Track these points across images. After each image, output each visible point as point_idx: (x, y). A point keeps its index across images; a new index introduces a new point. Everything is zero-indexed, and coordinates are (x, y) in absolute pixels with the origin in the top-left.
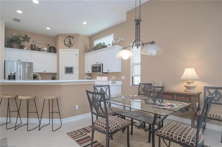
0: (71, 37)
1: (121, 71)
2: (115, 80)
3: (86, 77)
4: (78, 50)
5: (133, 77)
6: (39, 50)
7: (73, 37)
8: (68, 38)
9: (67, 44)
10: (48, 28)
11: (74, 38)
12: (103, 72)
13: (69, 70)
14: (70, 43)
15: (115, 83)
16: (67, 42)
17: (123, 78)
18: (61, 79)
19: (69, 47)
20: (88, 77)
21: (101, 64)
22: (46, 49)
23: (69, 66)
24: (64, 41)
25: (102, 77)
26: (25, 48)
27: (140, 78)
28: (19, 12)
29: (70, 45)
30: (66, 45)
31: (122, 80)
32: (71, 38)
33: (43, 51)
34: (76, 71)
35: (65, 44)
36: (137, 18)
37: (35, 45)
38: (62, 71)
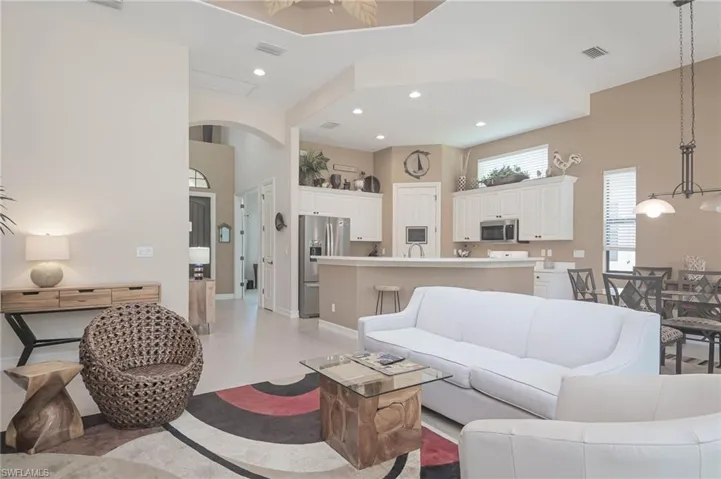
0: (422, 152)
1: (571, 238)
2: (554, 259)
3: (455, 253)
4: (439, 184)
5: (608, 252)
6: (347, 186)
7: (427, 154)
8: (415, 156)
9: (411, 171)
10: (381, 137)
11: (429, 156)
12: (518, 241)
13: (417, 235)
14: (420, 168)
15: (553, 268)
16: (412, 167)
17: (579, 254)
18: (397, 255)
19: (418, 177)
20: (460, 251)
21: (513, 221)
22: (361, 183)
23: (417, 223)
24: (405, 164)
25: (507, 253)
26: (324, 185)
27: (633, 254)
28: (358, 111)
29: (418, 173)
30: (410, 174)
31: (577, 260)
32: (422, 156)
33: (356, 189)
34: (434, 237)
35: (407, 171)
36: (687, 143)
37: (340, 176)
38: (399, 236)
